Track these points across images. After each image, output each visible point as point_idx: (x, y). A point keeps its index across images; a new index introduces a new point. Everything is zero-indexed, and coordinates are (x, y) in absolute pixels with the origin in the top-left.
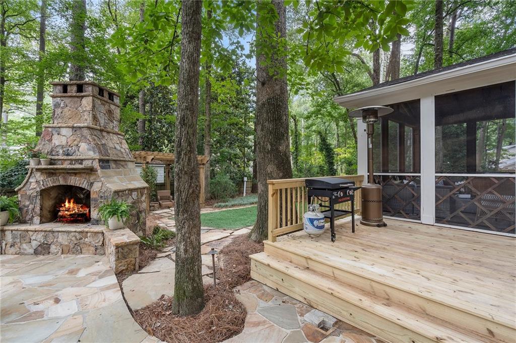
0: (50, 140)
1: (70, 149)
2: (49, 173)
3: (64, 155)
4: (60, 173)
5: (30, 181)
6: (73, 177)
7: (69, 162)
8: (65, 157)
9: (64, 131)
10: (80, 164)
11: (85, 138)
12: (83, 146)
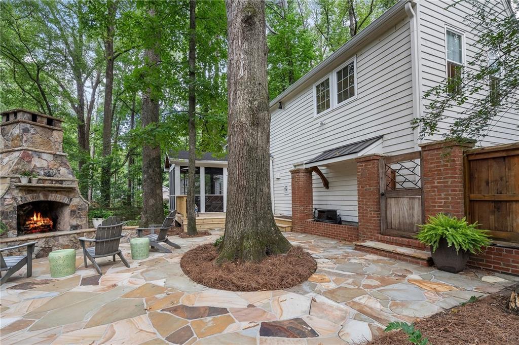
0: (30, 162)
1: (51, 171)
2: (28, 190)
3: (45, 176)
4: (40, 191)
5: (5, 197)
6: (54, 195)
7: (50, 182)
8: (46, 178)
9: (45, 156)
10: (60, 184)
11: (65, 164)
12: (63, 170)
